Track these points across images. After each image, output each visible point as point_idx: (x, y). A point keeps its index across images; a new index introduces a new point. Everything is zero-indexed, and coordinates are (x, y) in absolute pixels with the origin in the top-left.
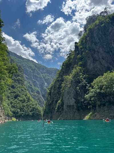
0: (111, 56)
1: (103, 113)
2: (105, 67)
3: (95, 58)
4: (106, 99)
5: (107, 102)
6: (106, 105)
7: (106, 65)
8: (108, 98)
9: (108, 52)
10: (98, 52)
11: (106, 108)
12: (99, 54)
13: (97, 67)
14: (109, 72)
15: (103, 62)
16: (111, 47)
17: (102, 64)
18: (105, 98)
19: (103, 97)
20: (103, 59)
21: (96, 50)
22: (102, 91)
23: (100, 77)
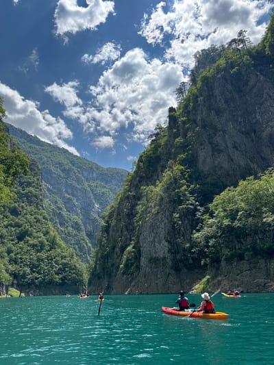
0: (253, 141)
1: (238, 277)
2: (240, 166)
3: (216, 146)
4: (244, 242)
5: (247, 249)
6: (246, 258)
7: (242, 163)
8: (249, 240)
9: (247, 134)
10: (224, 132)
11: (245, 265)
12: (227, 136)
13: (222, 167)
14: (252, 177)
15: (236, 155)
16: (254, 121)
17: (232, 160)
18: (242, 240)
19: (238, 237)
20: (235, 147)
21: (219, 126)
22: (237, 224)
23: (229, 190)
